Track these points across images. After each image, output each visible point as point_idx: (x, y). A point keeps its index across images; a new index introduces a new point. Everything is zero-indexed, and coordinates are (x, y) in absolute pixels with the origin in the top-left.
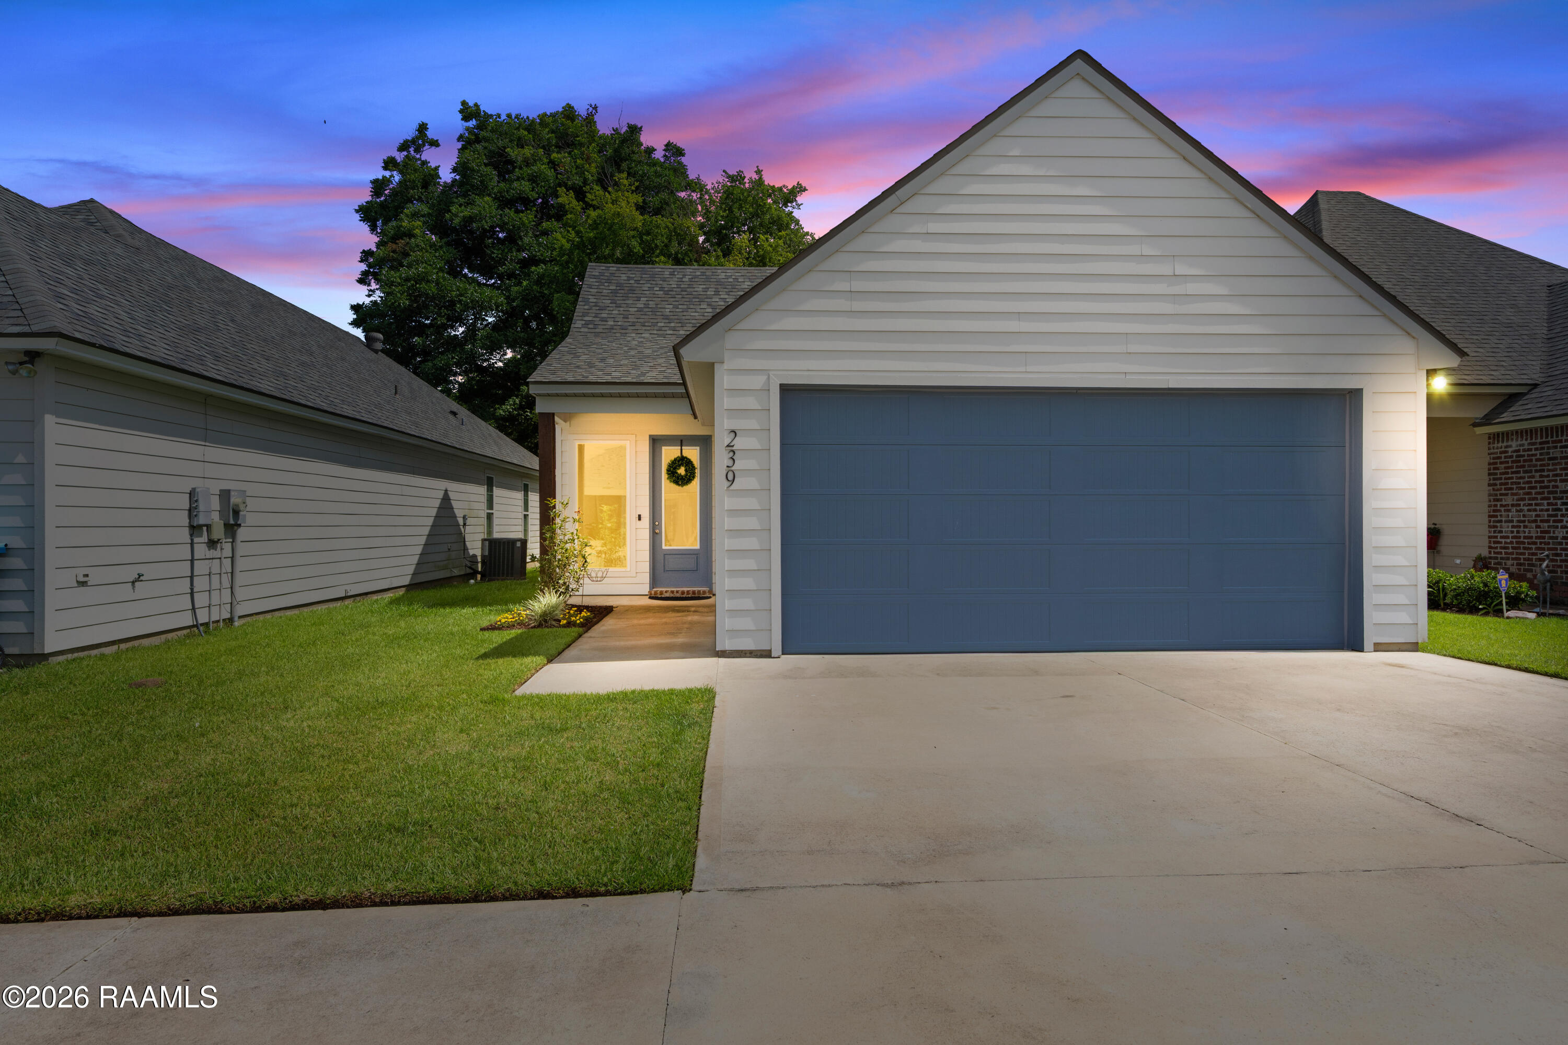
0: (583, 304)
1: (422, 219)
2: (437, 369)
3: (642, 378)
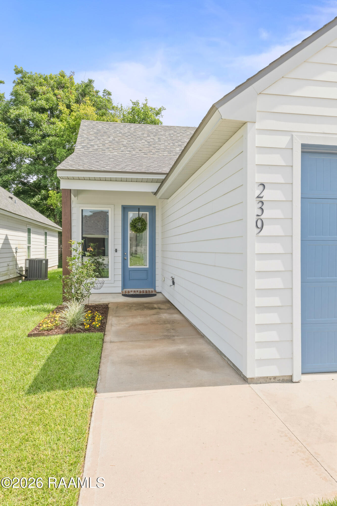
0: (80, 137)
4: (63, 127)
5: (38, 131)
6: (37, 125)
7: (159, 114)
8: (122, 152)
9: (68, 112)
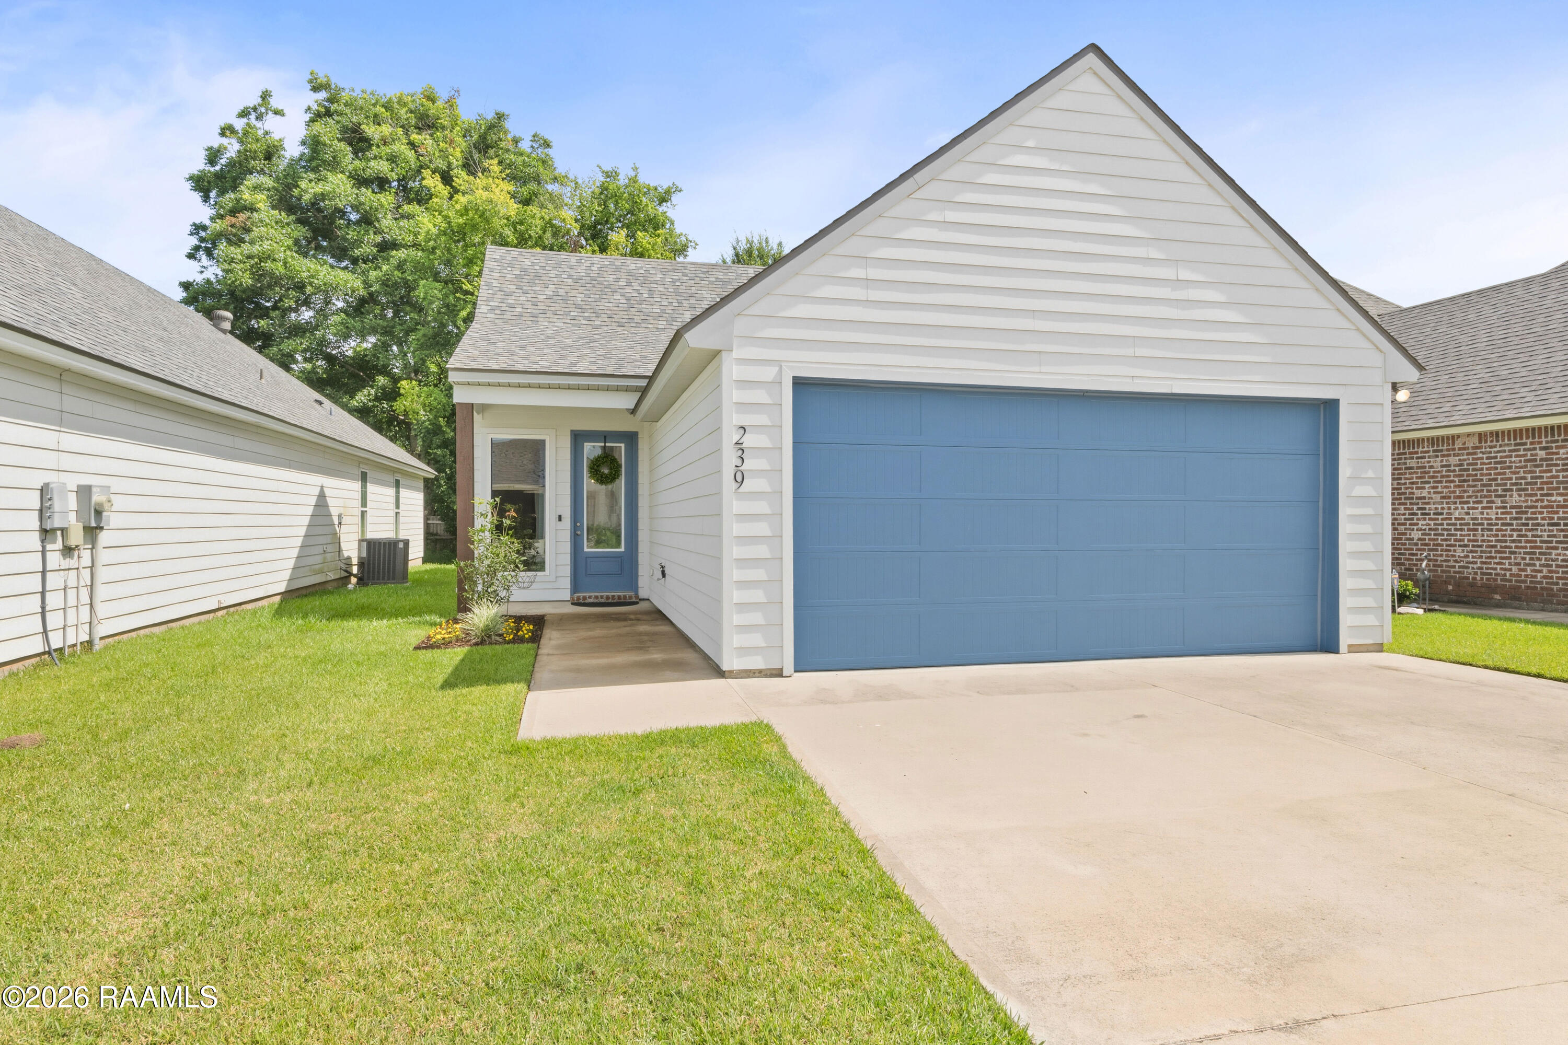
0: (487, 288)
1: (265, 192)
3: (574, 369)
4: (434, 230)
5: (369, 234)
6: (367, 220)
7: (666, 201)
8: (572, 322)
9: (446, 193)
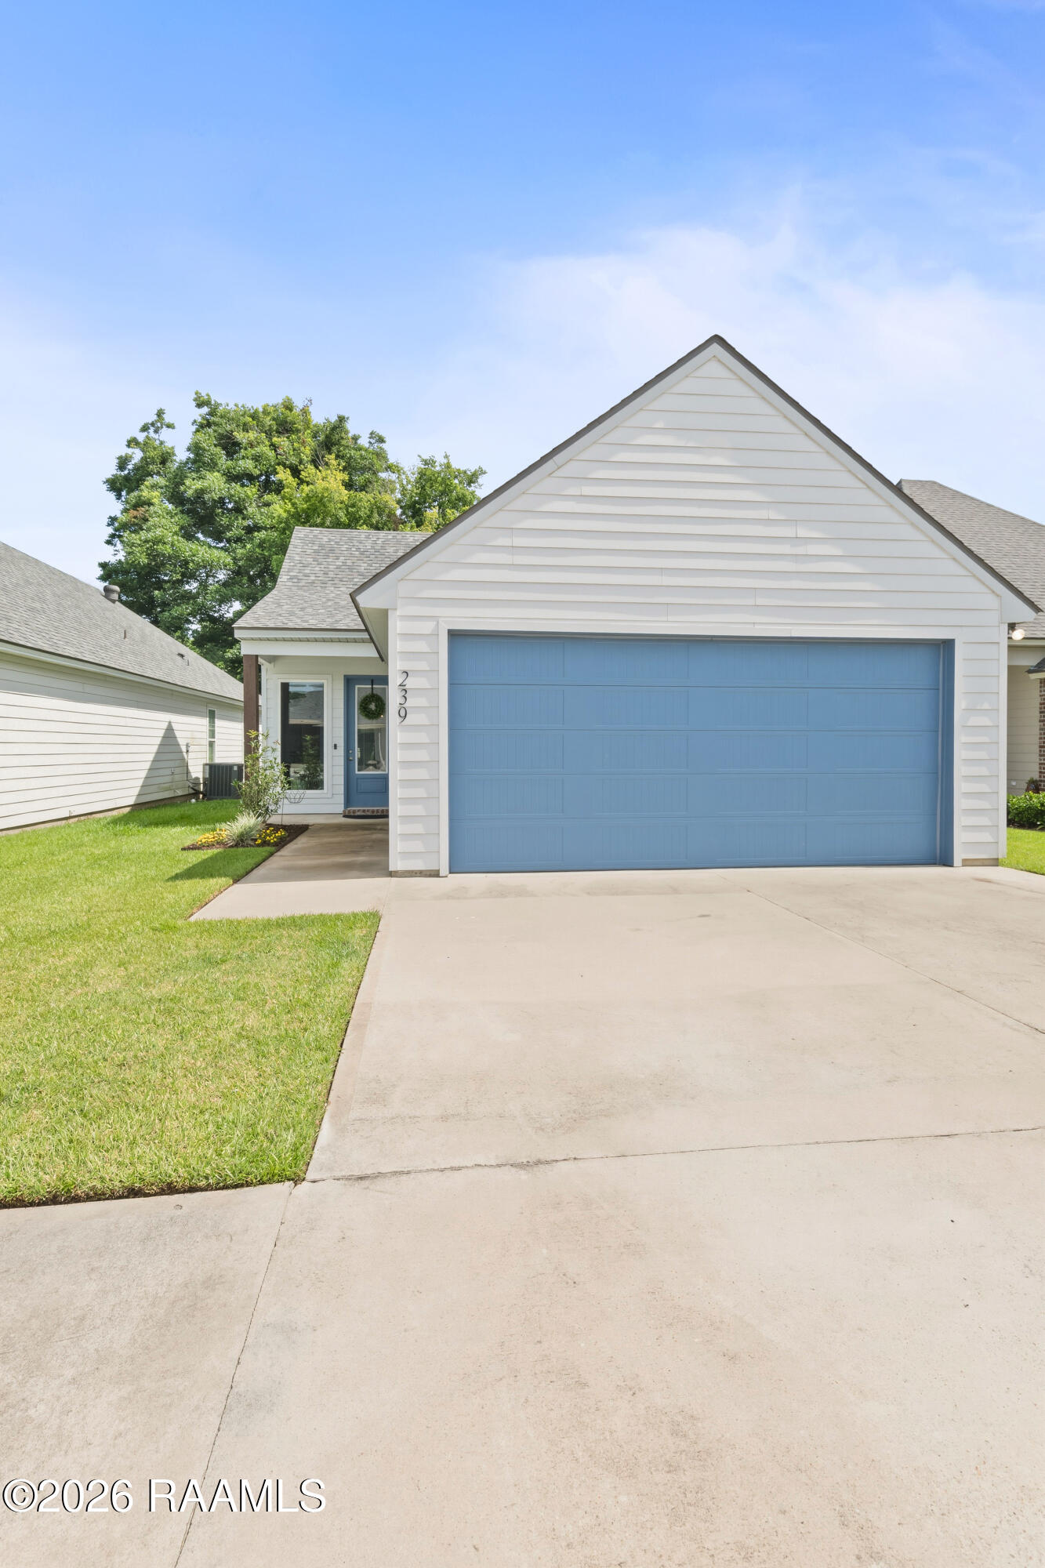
0: (289, 561)
1: (159, 490)
2: (173, 618)
4: (285, 515)
5: (238, 520)
6: (239, 510)
7: (474, 482)
9: (295, 484)
